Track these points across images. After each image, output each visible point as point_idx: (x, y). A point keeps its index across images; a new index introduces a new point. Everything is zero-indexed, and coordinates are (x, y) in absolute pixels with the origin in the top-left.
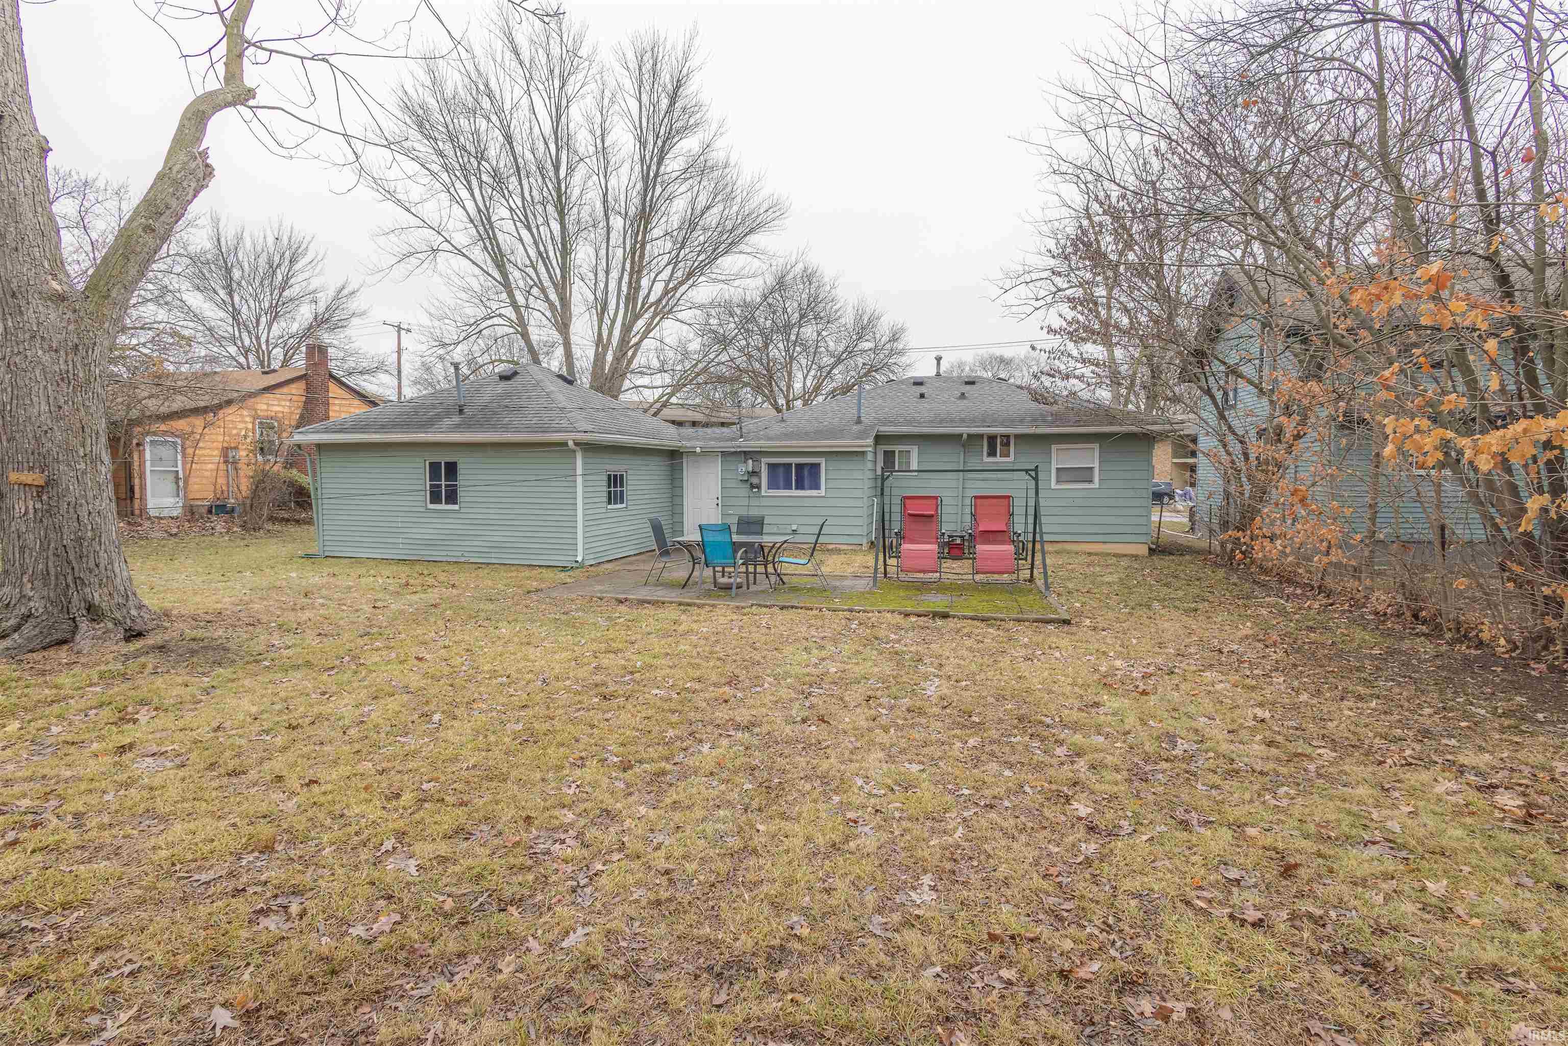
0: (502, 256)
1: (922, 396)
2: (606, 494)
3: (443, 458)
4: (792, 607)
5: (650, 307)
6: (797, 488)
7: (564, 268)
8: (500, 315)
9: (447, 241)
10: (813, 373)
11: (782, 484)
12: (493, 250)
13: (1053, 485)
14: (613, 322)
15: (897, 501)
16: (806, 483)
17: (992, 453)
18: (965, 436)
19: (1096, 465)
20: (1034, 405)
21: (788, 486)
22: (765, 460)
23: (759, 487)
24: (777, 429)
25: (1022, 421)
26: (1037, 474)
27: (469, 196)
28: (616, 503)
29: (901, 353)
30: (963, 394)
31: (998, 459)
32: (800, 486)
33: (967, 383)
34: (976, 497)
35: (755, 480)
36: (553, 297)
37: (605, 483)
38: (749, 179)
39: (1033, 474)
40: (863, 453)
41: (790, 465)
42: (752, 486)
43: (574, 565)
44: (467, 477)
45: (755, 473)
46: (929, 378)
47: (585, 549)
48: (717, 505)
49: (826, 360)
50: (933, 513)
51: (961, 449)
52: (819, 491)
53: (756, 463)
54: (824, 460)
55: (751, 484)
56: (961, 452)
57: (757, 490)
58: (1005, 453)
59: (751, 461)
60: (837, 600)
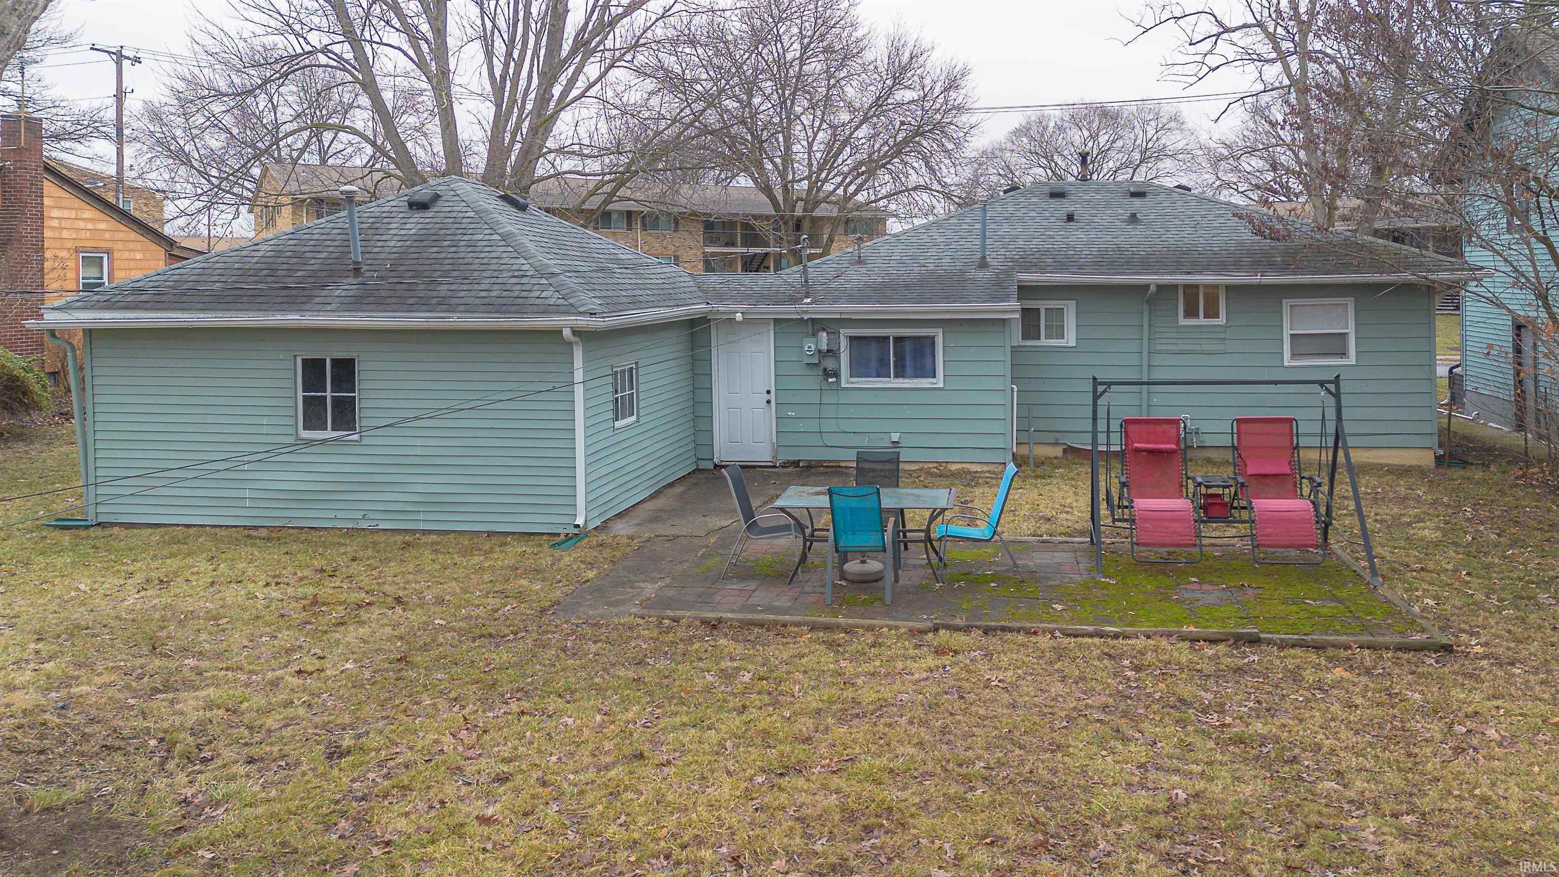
1: (1070, 218)
2: (611, 406)
3: (329, 353)
4: (1003, 629)
6: (897, 376)
11: (872, 368)
13: (1287, 360)
15: (1115, 426)
16: (913, 367)
17: (1191, 312)
18: (1153, 288)
19: (1351, 330)
20: (1258, 241)
21: (883, 372)
22: (845, 332)
23: (836, 374)
25: (1235, 265)
26: (1338, 388)
28: (624, 416)
29: (959, 109)
30: (1132, 214)
31: (1201, 321)
32: (902, 372)
33: (1134, 195)
34: (1238, 421)
35: (830, 364)
37: (610, 388)
39: (1332, 387)
40: (1004, 321)
41: (887, 338)
42: (827, 374)
43: (576, 531)
44: (375, 385)
46: (1071, 185)
47: (587, 504)
48: (769, 402)
49: (845, 117)
50: (1174, 446)
51: (1146, 307)
52: (933, 380)
53: (832, 337)
54: (940, 331)
55: (825, 370)
56: (1146, 314)
57: (833, 380)
58: (1212, 312)
59: (825, 334)
60: (1059, 607)
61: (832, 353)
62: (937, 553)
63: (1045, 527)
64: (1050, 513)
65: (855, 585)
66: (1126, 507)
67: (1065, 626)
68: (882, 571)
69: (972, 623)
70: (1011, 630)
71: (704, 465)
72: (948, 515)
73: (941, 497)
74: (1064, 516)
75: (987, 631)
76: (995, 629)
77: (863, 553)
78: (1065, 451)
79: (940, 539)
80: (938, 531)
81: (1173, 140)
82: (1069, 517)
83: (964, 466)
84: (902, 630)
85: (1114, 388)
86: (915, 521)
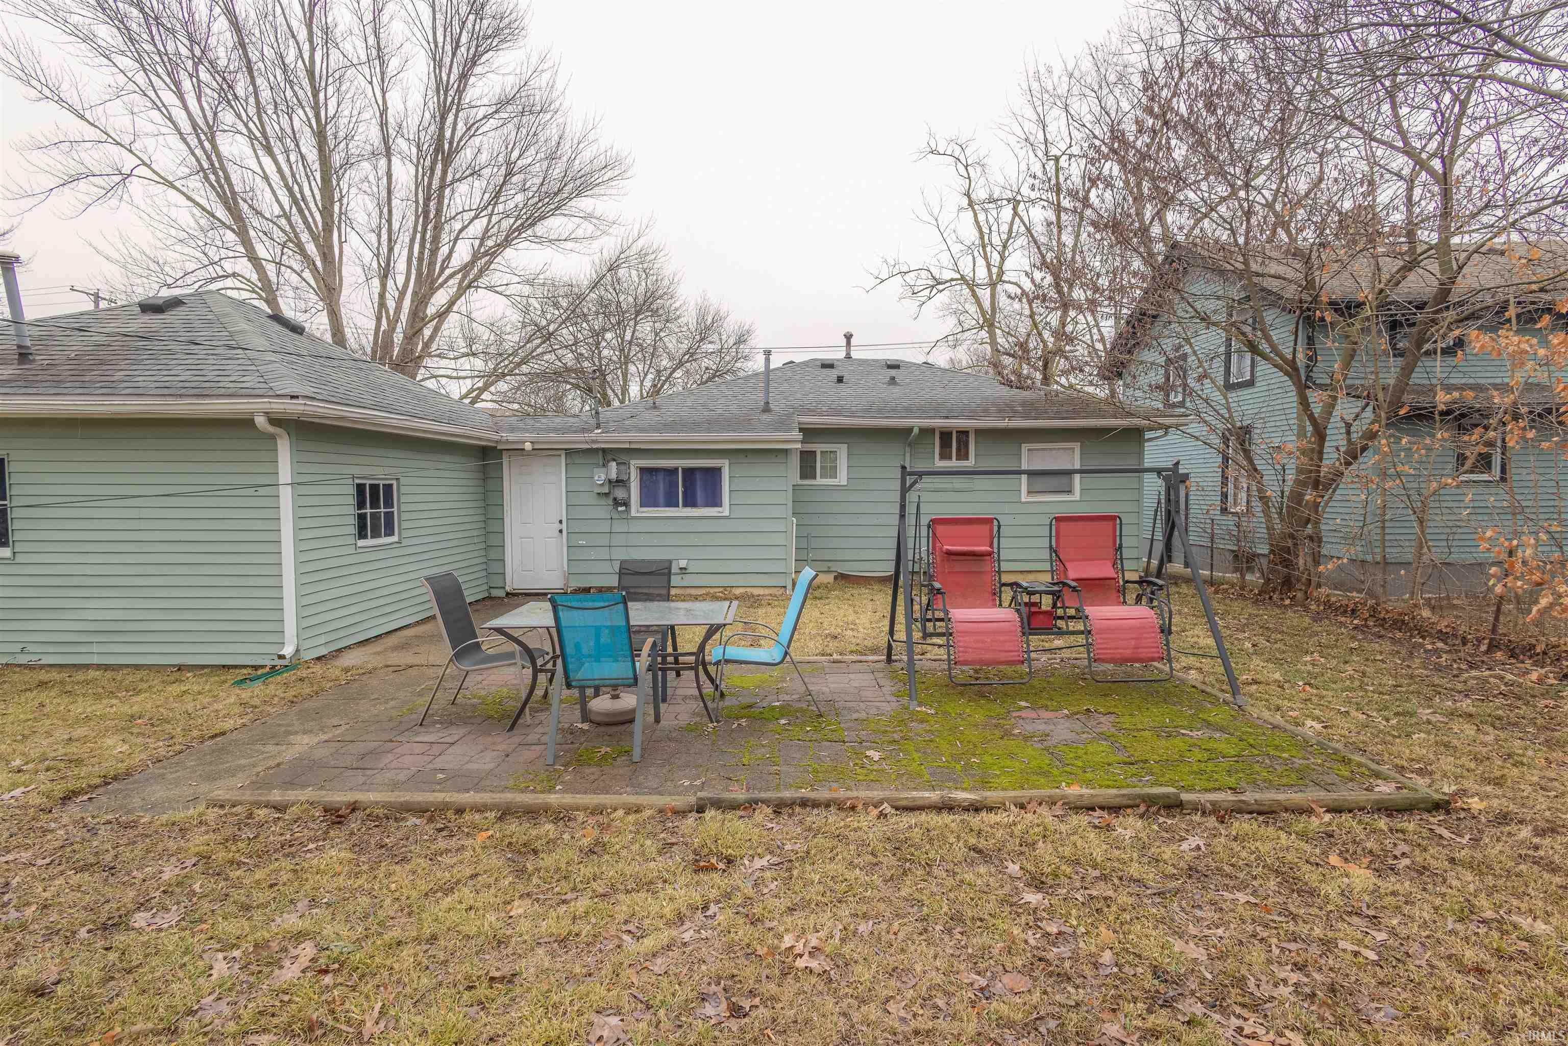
0: (234, 193)
1: (840, 380)
2: (353, 521)
4: (804, 803)
5: (452, 276)
6: (686, 505)
7: (326, 211)
8: (234, 275)
9: (144, 164)
10: (650, 376)
11: (661, 499)
12: (218, 181)
13: (1024, 497)
14: (402, 293)
16: (700, 495)
17: (945, 456)
18: (916, 430)
20: (1005, 391)
21: (671, 502)
22: (636, 463)
23: (626, 504)
24: (650, 417)
25: (986, 412)
27: (177, 102)
28: (376, 534)
30: (893, 378)
32: (690, 502)
34: (1056, 519)
35: (620, 494)
36: (311, 248)
37: (352, 500)
38: (580, 124)
40: (786, 452)
41: (673, 471)
42: (617, 503)
45: (621, 482)
46: (838, 360)
47: (301, 630)
48: (561, 531)
49: (665, 363)
50: (989, 549)
51: (908, 449)
52: (720, 509)
53: (622, 467)
54: (727, 462)
55: (615, 499)
56: (908, 455)
57: (623, 508)
58: (963, 454)
59: (614, 464)
60: (875, 755)
62: (712, 680)
63: (833, 645)
64: (833, 630)
65: (602, 729)
66: (941, 620)
67: (896, 795)
68: (633, 711)
69: (757, 795)
70: (815, 804)
71: (495, 593)
72: (727, 632)
73: (718, 611)
74: (849, 633)
75: (779, 807)
76: (791, 804)
77: (615, 687)
78: (836, 578)
79: (718, 663)
80: (714, 653)
82: (855, 634)
83: (748, 590)
84: (648, 813)
85: (925, 479)
86: (688, 642)
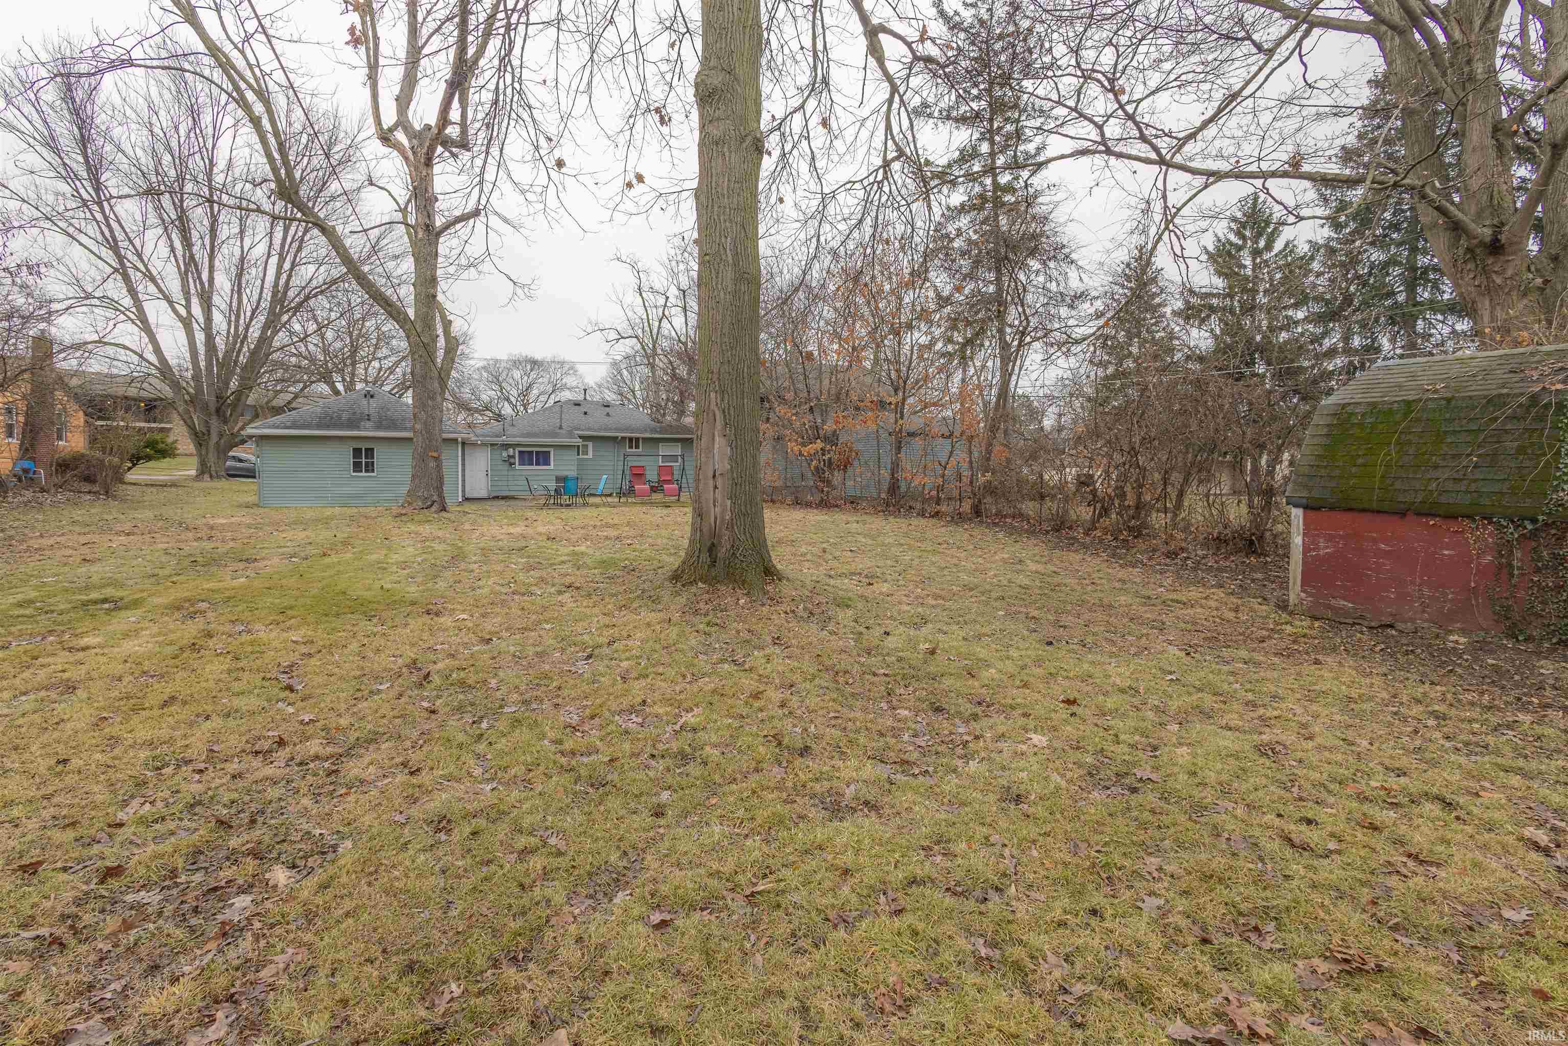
1: (585, 413)
3: (363, 446)
6: (536, 465)
11: (527, 463)
13: (661, 463)
16: (542, 461)
17: (631, 447)
18: (619, 438)
21: (531, 464)
22: (517, 449)
23: (514, 464)
25: (646, 431)
30: (607, 412)
31: (634, 450)
35: (512, 460)
40: (577, 446)
41: (531, 452)
44: (381, 457)
46: (581, 401)
48: (488, 474)
51: (616, 444)
52: (548, 466)
53: (512, 451)
54: (551, 449)
55: (510, 463)
56: (616, 447)
58: (637, 447)
59: (509, 449)
61: (513, 457)
81: (570, 381)
